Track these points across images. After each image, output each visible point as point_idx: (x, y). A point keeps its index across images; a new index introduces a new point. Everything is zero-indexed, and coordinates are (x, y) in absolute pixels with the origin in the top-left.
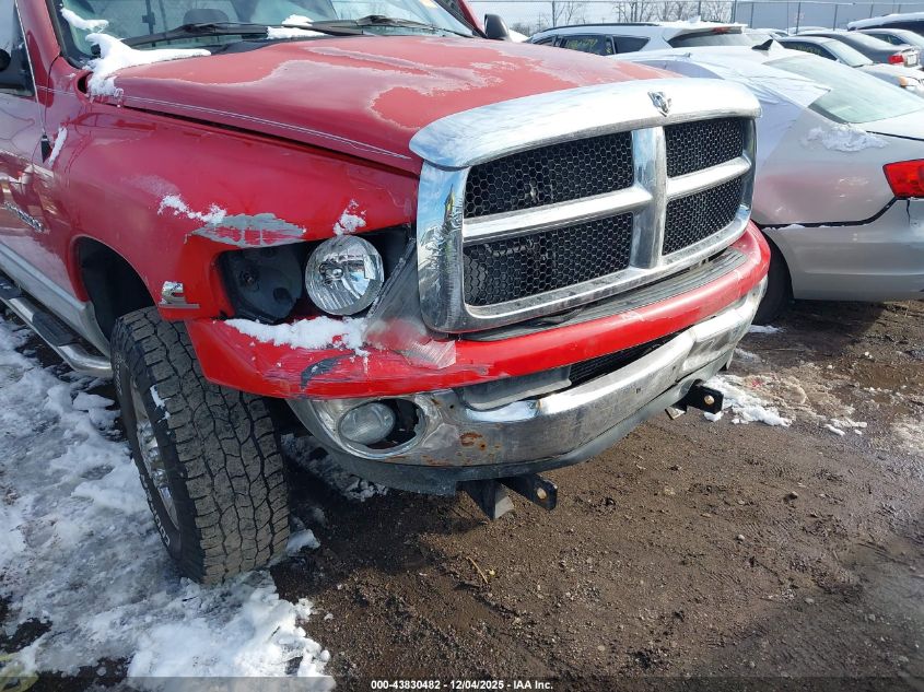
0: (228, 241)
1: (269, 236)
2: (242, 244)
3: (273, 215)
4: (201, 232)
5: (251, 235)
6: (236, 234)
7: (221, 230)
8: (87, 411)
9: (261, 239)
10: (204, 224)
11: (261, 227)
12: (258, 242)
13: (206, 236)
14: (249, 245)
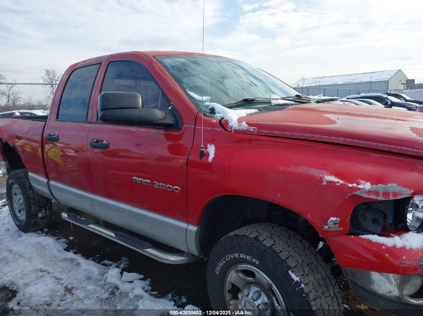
0: (373, 197)
1: (395, 194)
2: (380, 198)
3: (396, 185)
4: (358, 193)
5: (386, 194)
6: (377, 193)
7: (369, 192)
8: (132, 282)
9: (391, 196)
10: (359, 189)
11: (391, 190)
12: (389, 197)
13: (361, 195)
14: (384, 199)
